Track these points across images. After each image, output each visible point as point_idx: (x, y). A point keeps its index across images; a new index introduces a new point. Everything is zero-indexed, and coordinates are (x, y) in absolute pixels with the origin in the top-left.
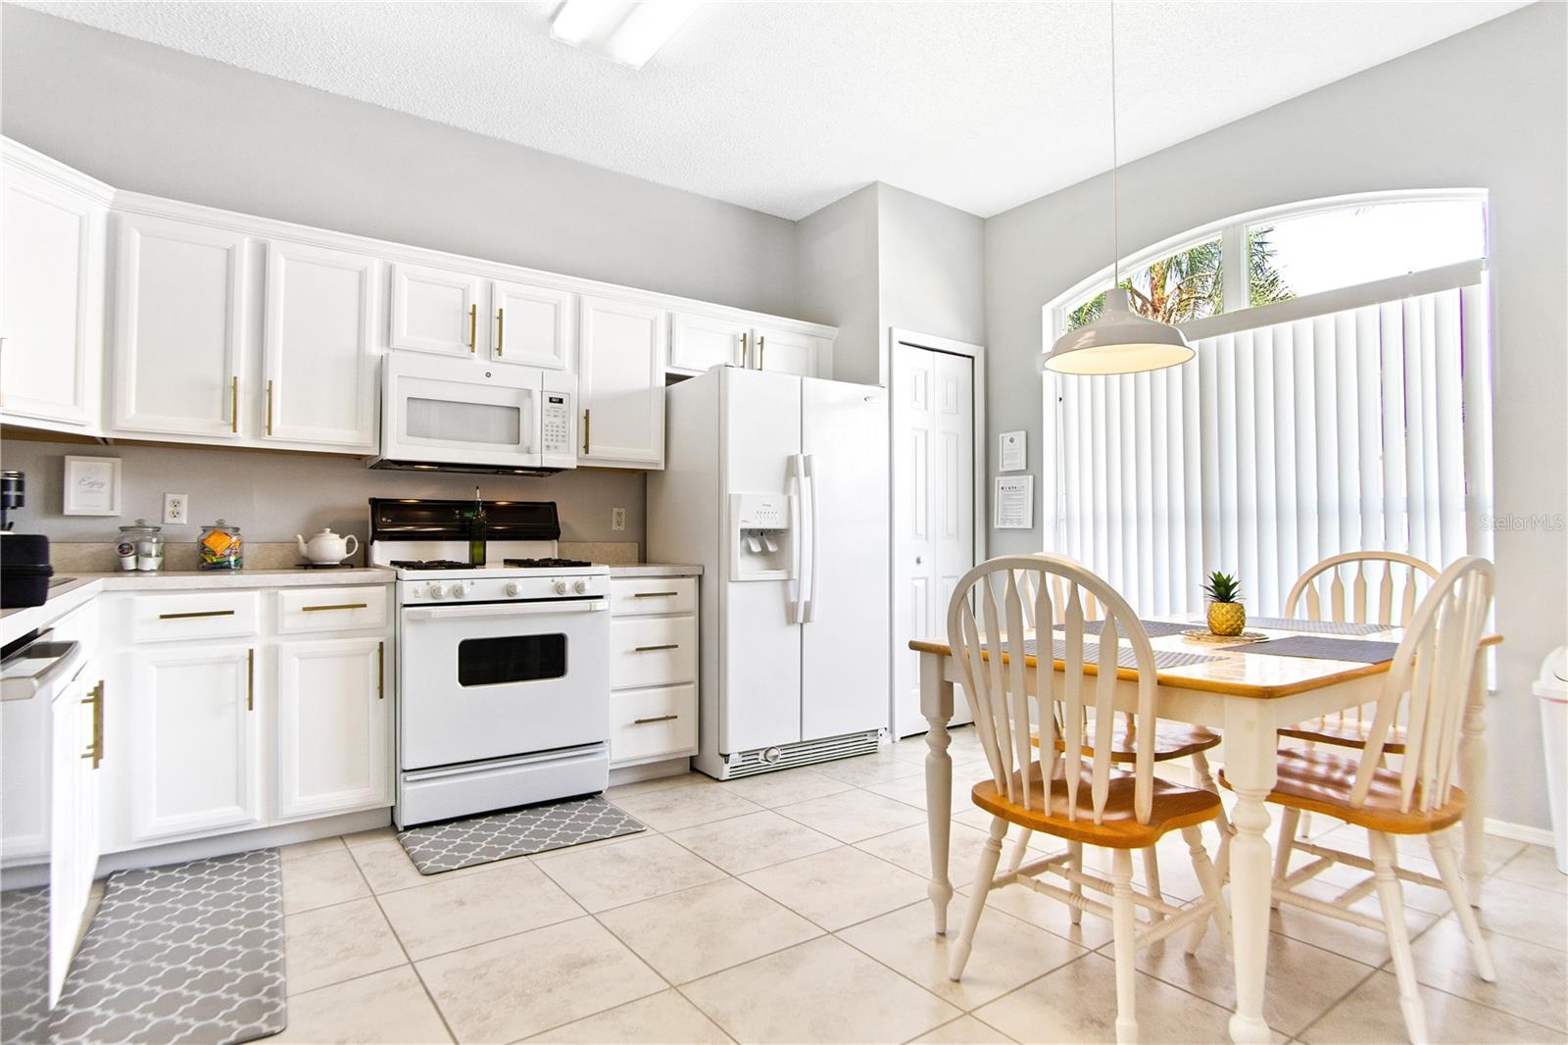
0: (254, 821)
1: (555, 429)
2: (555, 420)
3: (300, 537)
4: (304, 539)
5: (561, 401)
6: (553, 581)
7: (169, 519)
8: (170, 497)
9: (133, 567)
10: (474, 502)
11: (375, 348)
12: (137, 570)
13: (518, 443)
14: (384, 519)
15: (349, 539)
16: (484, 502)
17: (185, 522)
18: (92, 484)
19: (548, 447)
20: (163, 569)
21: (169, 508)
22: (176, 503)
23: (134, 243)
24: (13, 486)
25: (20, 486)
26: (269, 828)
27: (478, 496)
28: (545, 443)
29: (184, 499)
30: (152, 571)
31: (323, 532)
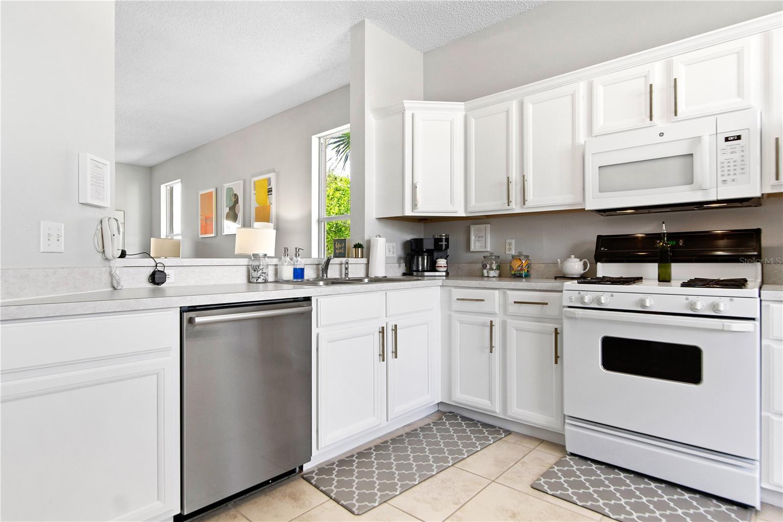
0: (495, 412)
1: (732, 164)
2: (732, 156)
3: (559, 260)
4: (561, 261)
5: (739, 138)
6: (687, 299)
7: (507, 252)
8: (508, 241)
9: (486, 275)
10: (660, 234)
11: (582, 138)
12: (488, 276)
13: (692, 183)
14: (602, 249)
15: (585, 261)
16: (668, 234)
17: (514, 253)
18: (479, 237)
19: (724, 181)
20: (500, 276)
21: (507, 247)
22: (510, 244)
23: (472, 122)
24: (444, 240)
25: (447, 240)
26: (504, 419)
27: (664, 229)
28: (720, 179)
29: (513, 241)
30: (494, 277)
31: (570, 257)
